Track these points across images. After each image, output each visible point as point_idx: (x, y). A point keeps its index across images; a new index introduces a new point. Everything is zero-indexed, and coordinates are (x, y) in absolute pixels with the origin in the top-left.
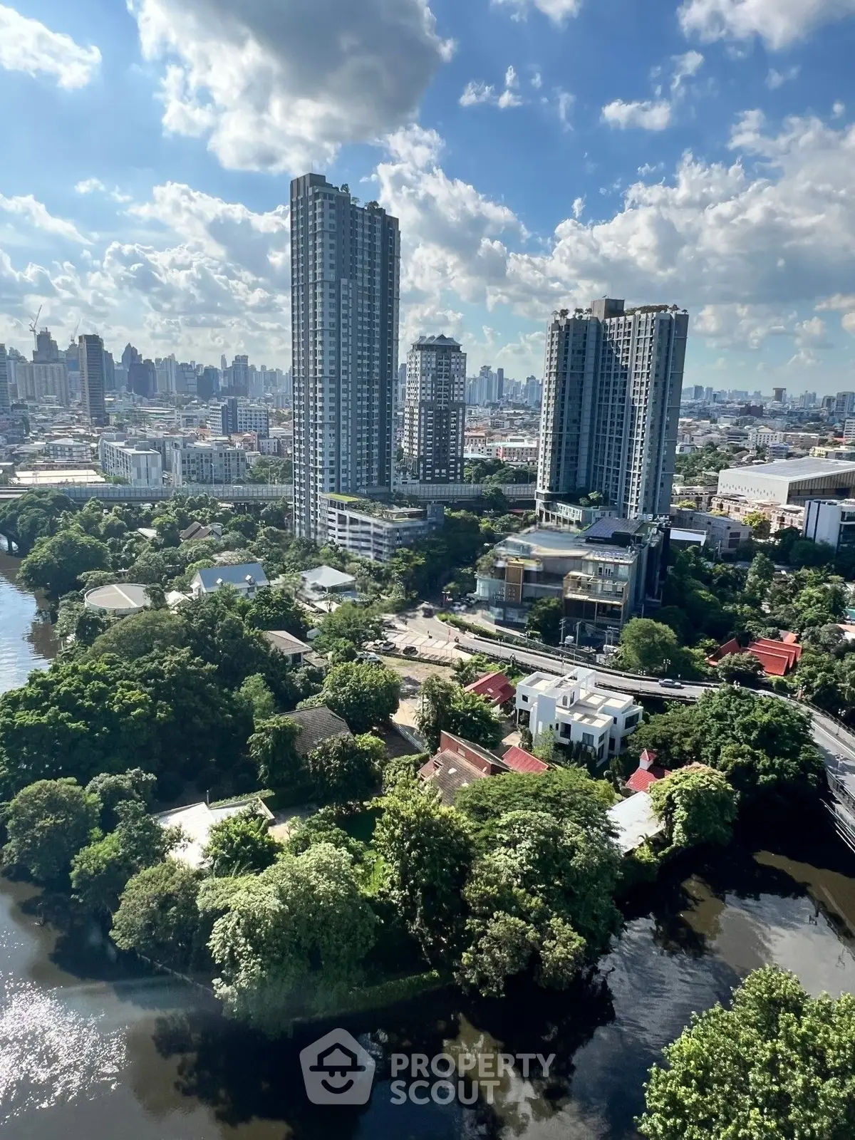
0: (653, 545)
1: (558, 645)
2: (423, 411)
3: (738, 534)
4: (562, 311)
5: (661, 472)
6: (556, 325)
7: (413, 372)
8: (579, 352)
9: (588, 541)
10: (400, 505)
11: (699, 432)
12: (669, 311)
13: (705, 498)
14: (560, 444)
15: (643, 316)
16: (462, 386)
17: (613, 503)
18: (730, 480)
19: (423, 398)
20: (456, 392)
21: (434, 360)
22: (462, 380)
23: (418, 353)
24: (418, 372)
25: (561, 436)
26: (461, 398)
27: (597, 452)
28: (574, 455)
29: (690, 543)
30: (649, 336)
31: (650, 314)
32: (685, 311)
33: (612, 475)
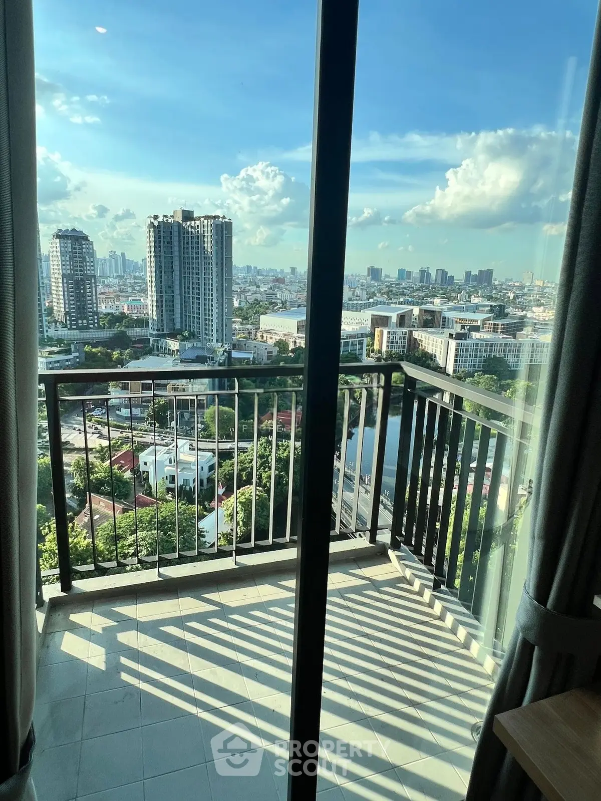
0: (221, 361)
1: (167, 428)
2: (65, 281)
3: (271, 352)
4: (155, 216)
5: (225, 317)
6: (152, 225)
7: (55, 253)
8: (168, 243)
9: (181, 362)
10: (51, 346)
11: (249, 294)
12: (221, 219)
13: (253, 332)
14: (162, 301)
15: (206, 221)
16: (92, 264)
17: (198, 337)
18: (267, 321)
19: (64, 271)
20: (88, 268)
21: (70, 245)
22: (92, 259)
23: (58, 240)
24: (59, 254)
25: (161, 297)
26: (93, 272)
27: (185, 307)
28: (172, 308)
29: (244, 359)
30: (210, 234)
31: (209, 220)
32: (230, 219)
33: (196, 320)
